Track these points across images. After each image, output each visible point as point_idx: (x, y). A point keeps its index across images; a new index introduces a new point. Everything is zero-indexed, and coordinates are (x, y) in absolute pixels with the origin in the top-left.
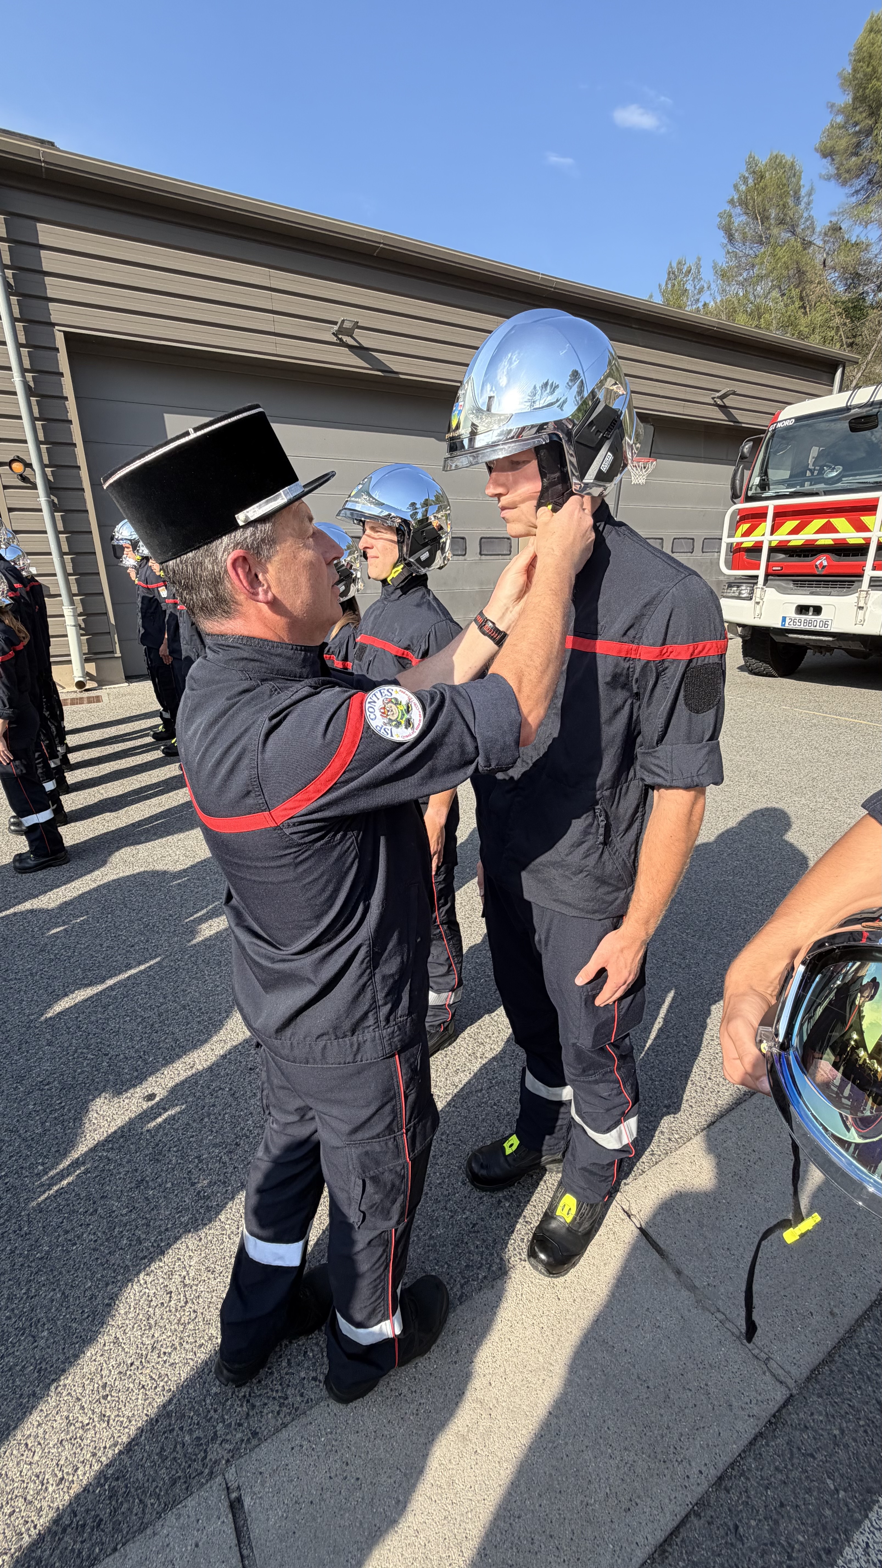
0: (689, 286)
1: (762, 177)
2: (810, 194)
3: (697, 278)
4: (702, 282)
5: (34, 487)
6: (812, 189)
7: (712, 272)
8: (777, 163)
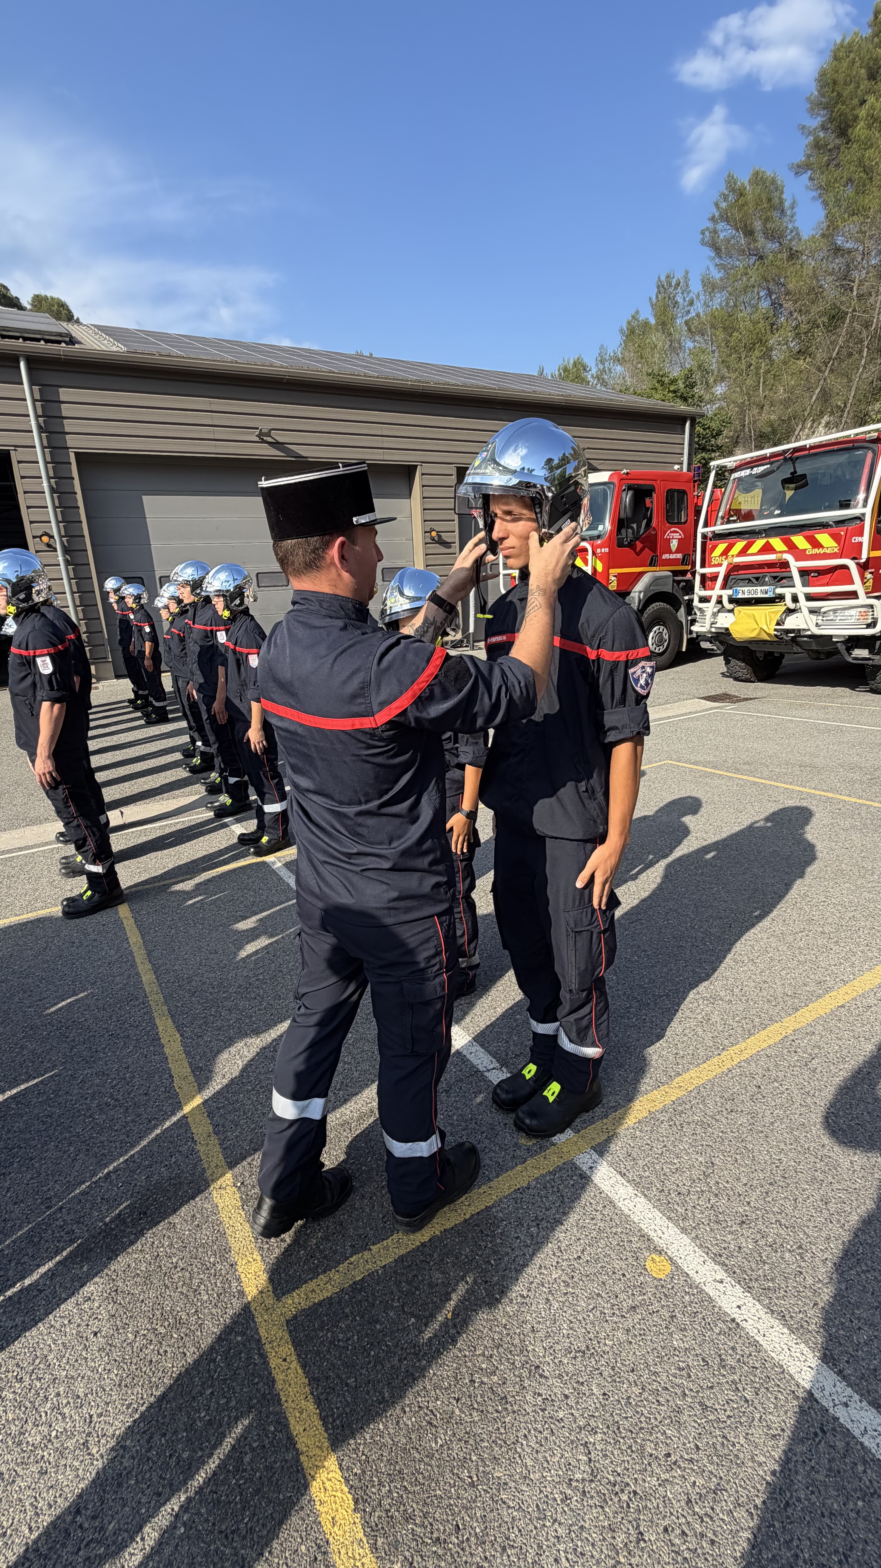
0: (679, 298)
2: (793, 208)
3: (686, 290)
4: (691, 295)
5: (55, 550)
6: (794, 202)
7: (701, 285)
8: (758, 179)
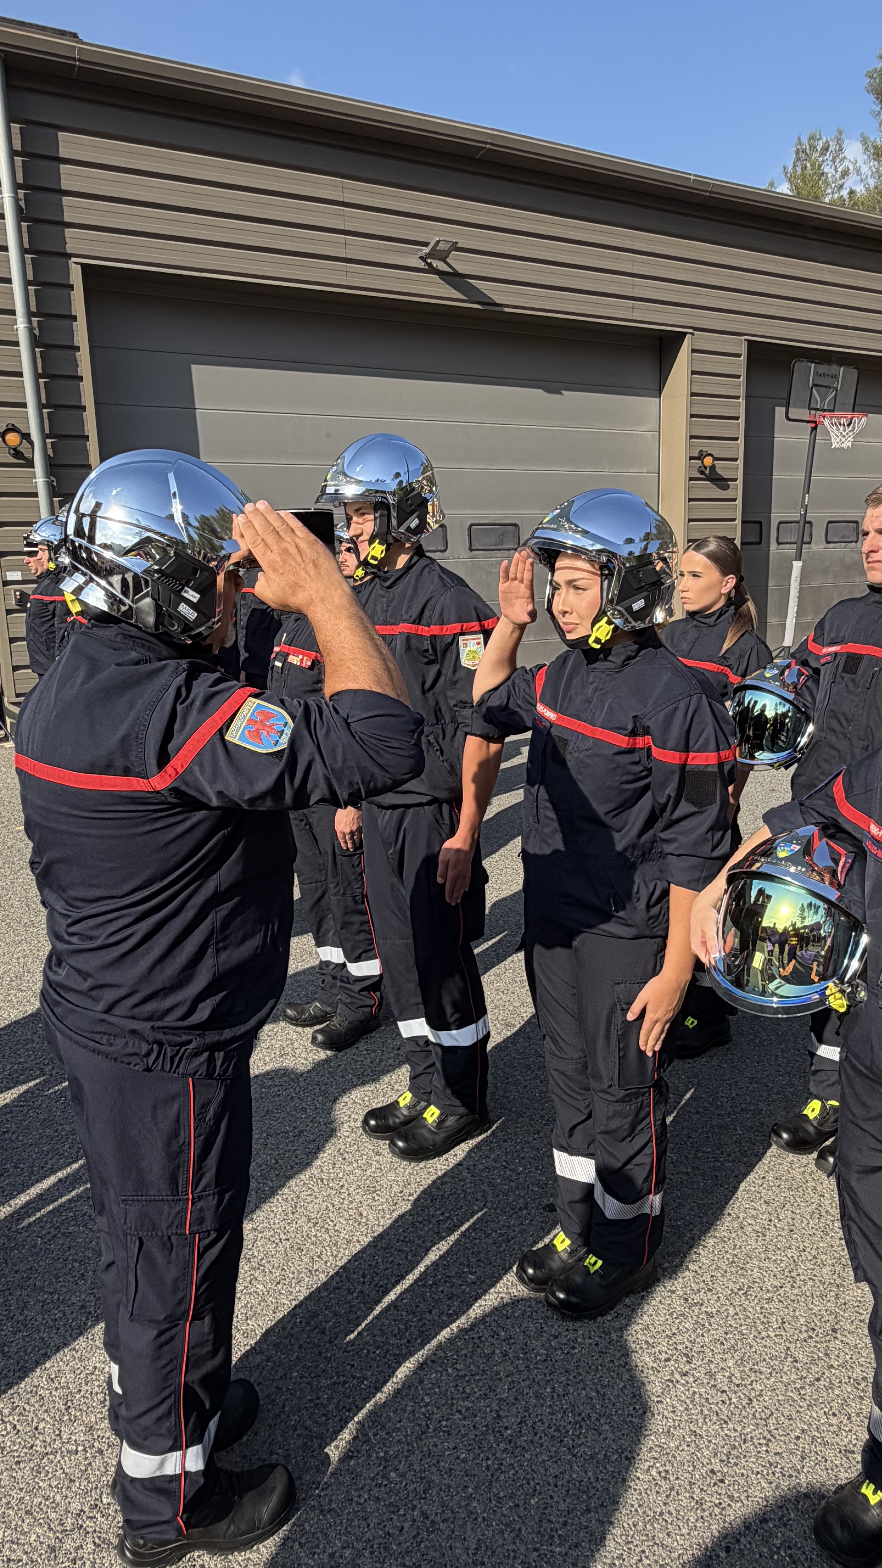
0: (827, 169)
3: (839, 156)
5: (30, 464)
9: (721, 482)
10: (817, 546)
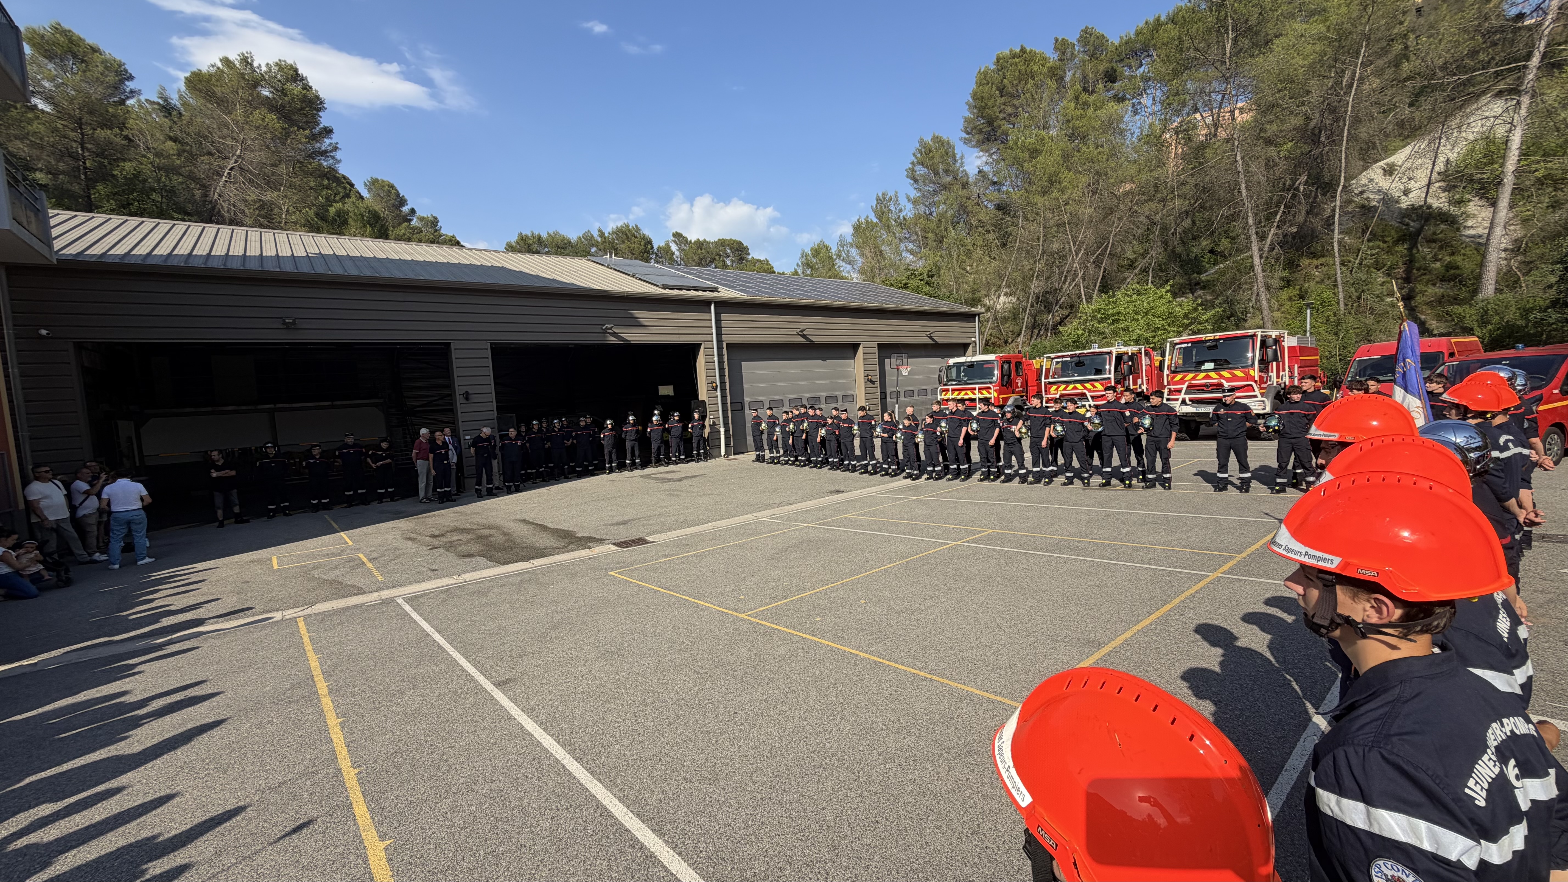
0: (892, 208)
1: (930, 151)
2: (962, 158)
3: (897, 203)
4: (900, 205)
6: (963, 154)
7: (906, 200)
8: (937, 140)
9: (873, 382)
10: (902, 398)
